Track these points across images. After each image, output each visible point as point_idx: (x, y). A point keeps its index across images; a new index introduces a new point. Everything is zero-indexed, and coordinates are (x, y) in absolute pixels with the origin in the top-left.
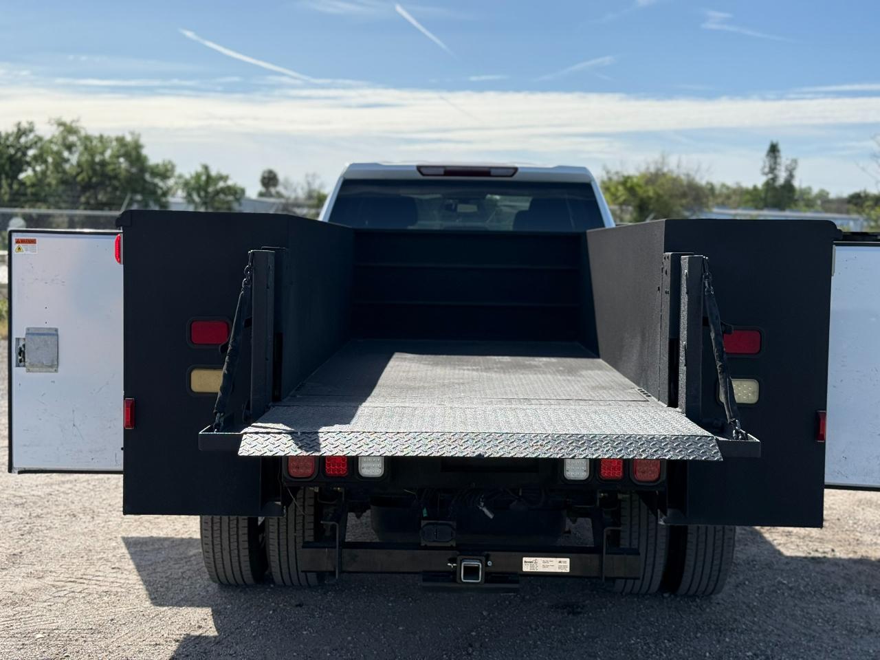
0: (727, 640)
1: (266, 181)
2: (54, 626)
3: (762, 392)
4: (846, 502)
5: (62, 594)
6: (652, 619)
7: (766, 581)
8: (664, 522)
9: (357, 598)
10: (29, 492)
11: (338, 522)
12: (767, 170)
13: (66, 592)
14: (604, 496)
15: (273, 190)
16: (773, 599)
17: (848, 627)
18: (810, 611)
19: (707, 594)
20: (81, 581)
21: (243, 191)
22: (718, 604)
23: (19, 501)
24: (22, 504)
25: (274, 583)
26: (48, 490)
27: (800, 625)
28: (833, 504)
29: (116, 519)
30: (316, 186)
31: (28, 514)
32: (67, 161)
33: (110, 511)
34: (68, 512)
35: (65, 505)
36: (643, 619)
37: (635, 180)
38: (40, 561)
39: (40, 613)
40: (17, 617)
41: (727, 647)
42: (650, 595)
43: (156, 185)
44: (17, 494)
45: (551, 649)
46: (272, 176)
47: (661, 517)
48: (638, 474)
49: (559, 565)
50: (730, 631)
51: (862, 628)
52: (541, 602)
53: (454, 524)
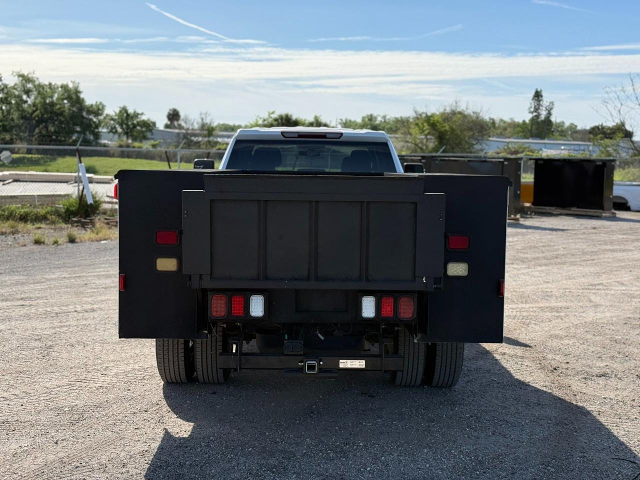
0: (457, 409)
1: (171, 117)
2: (74, 404)
3: (470, 269)
4: (543, 336)
5: (75, 388)
6: (416, 399)
7: (485, 379)
8: (417, 340)
9: (247, 390)
10: (41, 333)
11: (239, 341)
12: (532, 110)
13: (77, 387)
14: (385, 327)
15: (176, 123)
16: (487, 389)
17: (527, 403)
18: (507, 395)
19: (449, 385)
20: (84, 381)
21: (154, 124)
22: (455, 391)
23: (36, 337)
24: (39, 339)
25: (199, 382)
26: (53, 331)
27: (500, 401)
28: (534, 337)
29: (99, 347)
30: (208, 121)
31: (44, 345)
32: (26, 102)
33: (95, 343)
34: (69, 343)
35: (66, 340)
36: (411, 399)
37: (436, 118)
38: (58, 371)
39: (64, 398)
40: (51, 400)
41: (456, 412)
42: (416, 386)
43: (91, 120)
44: (34, 333)
45: (357, 414)
46: (175, 113)
47: (415, 338)
48: (402, 314)
49: (360, 364)
50: (459, 405)
51: (535, 403)
52: (353, 391)
53: (303, 342)
